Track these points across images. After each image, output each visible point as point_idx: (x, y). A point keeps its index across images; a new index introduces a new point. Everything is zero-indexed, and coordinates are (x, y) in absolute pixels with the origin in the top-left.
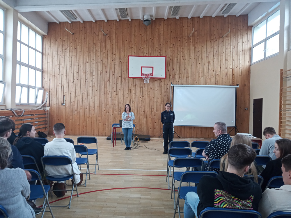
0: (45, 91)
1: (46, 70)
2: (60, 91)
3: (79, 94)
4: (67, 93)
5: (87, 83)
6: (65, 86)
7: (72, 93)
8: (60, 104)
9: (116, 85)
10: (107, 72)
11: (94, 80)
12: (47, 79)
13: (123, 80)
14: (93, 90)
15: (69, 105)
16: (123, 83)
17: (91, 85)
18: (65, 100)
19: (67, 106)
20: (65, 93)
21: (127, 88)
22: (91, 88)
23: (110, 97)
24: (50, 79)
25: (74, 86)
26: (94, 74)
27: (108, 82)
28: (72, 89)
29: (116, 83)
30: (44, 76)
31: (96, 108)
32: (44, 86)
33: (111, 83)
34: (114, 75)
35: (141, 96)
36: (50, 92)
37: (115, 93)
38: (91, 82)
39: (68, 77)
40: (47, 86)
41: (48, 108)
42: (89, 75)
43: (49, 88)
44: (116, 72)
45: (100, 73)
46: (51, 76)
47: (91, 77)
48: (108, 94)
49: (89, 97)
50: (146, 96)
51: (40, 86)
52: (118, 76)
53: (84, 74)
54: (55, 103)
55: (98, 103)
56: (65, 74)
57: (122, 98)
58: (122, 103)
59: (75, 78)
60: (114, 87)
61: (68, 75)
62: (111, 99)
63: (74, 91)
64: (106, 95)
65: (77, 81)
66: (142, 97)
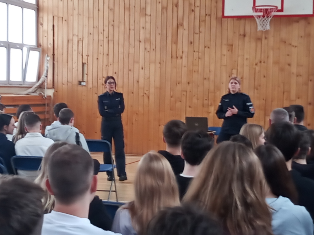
0: (43, 53)
1: (45, 4)
2: (75, 53)
3: (116, 60)
4: (90, 58)
5: (132, 32)
6: (85, 41)
7: (101, 57)
8: (75, 82)
9: (198, 35)
10: (177, 6)
11: (148, 26)
12: (47, 26)
13: (214, 22)
14: (145, 49)
15: (95, 84)
16: (213, 30)
17: (142, 37)
18: (85, 72)
19: (90, 86)
20: (85, 57)
21: (225, 42)
22: (142, 45)
23: (183, 65)
24: (53, 26)
25: (106, 40)
26: (148, 11)
27: (180, 30)
28: (101, 49)
29: (197, 31)
30: (41, 19)
31: (152, 90)
32: (41, 41)
33: (186, 32)
34: (193, 11)
35: (257, 61)
36: (54, 55)
37: (196, 54)
38: (142, 31)
39: (91, 20)
40: (47, 42)
41: (49, 93)
42: (137, 15)
43: (51, 46)
44: (198, 4)
45: (163, 8)
46: (56, 18)
47: (142, 20)
48: (179, 58)
49: (136, 66)
50: (271, 60)
51: (33, 43)
52: (203, 13)
53: (127, 13)
54: (65, 80)
55: (158, 79)
56: (86, 14)
57: (212, 68)
58: (212, 78)
59: (106, 22)
60: (192, 41)
61: (92, 16)
62: (186, 69)
63: (106, 52)
64: (174, 60)
65: (111, 28)
66: (259, 64)
